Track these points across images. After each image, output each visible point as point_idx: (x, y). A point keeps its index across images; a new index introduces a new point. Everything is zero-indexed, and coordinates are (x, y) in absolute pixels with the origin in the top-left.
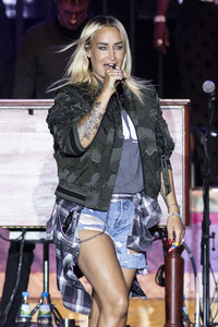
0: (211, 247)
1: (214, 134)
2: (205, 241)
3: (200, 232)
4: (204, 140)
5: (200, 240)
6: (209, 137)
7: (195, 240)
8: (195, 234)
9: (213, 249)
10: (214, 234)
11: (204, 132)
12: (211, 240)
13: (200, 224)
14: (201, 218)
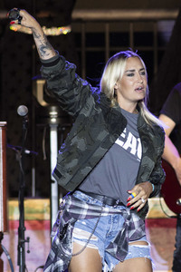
0: (26, 250)
1: (28, 152)
2: (21, 245)
3: (17, 237)
4: (19, 157)
5: (16, 244)
6: (23, 154)
7: (12, 244)
8: (12, 238)
9: (28, 252)
10: (28, 239)
11: (19, 149)
12: (26, 244)
13: (16, 230)
14: (17, 225)
